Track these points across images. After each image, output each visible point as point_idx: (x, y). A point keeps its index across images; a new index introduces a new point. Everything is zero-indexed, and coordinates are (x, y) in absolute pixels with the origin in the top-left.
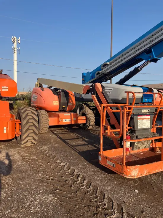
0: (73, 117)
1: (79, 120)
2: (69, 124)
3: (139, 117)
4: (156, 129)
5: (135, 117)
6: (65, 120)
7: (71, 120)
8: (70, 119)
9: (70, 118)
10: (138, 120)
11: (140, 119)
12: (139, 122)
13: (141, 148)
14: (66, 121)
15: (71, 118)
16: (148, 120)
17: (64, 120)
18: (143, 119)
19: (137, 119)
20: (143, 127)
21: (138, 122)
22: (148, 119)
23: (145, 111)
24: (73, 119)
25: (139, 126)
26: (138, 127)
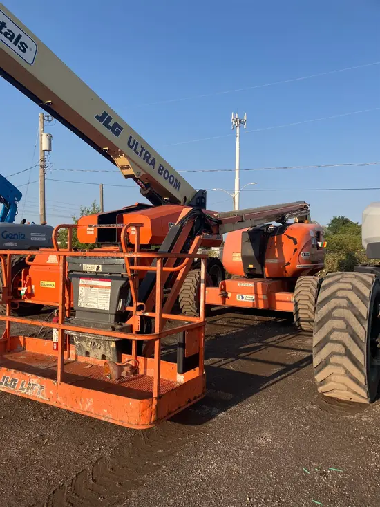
0: (260, 291)
1: (277, 303)
2: (250, 306)
3: (82, 281)
4: (139, 318)
5: (74, 280)
6: (241, 297)
7: (257, 299)
8: (254, 297)
9: (253, 292)
10: (80, 288)
11: (85, 285)
12: (82, 291)
13: (92, 354)
14: (243, 298)
15: (256, 294)
16: (104, 290)
17: (239, 297)
18: (91, 287)
19: (78, 285)
20: (91, 304)
21: (80, 292)
22: (106, 288)
23: (89, 268)
24: (261, 296)
25: (80, 300)
26: (79, 304)
